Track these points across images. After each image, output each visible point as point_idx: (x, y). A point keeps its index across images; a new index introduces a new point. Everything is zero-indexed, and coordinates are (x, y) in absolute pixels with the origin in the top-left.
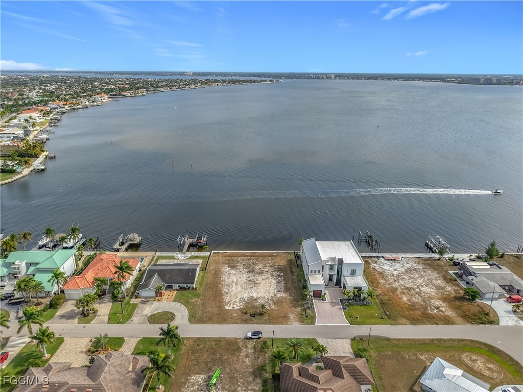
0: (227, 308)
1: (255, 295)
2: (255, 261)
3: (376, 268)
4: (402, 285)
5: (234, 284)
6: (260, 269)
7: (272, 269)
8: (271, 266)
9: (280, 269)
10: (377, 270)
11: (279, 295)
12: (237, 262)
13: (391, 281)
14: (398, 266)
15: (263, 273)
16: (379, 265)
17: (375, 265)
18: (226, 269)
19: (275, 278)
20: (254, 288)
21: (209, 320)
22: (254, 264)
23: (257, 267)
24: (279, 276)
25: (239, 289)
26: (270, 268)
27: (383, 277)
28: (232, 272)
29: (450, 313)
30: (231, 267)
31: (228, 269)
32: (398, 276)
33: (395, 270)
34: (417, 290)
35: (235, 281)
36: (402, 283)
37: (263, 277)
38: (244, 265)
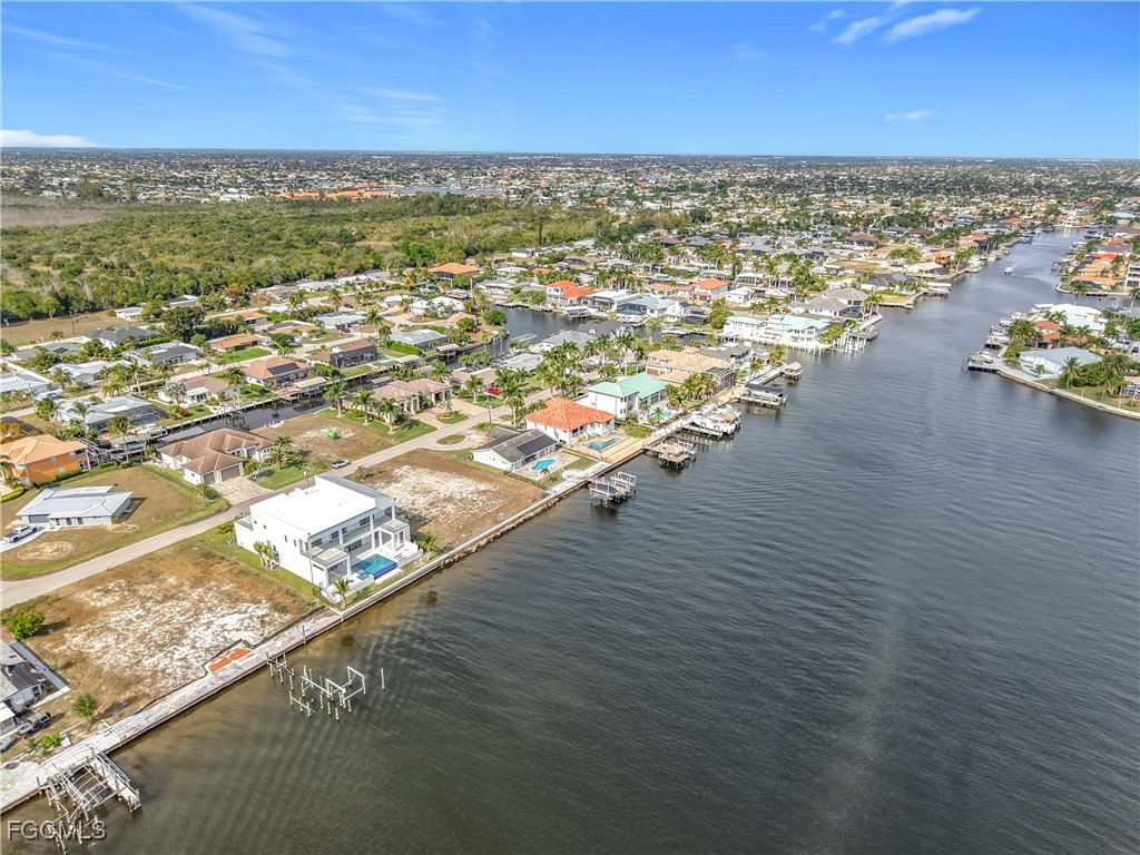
0: (407, 466)
2: (471, 511)
3: (253, 606)
4: (184, 599)
6: (443, 507)
7: (426, 515)
8: (435, 517)
9: (419, 519)
10: (248, 602)
13: (209, 595)
14: (207, 638)
15: (430, 505)
16: (250, 618)
17: (260, 613)
22: (463, 509)
23: (450, 506)
26: (433, 515)
27: (229, 595)
28: (470, 488)
29: (82, 596)
30: (485, 491)
32: (197, 613)
33: (209, 623)
34: (149, 604)
36: (184, 603)
37: (419, 502)
38: (474, 501)
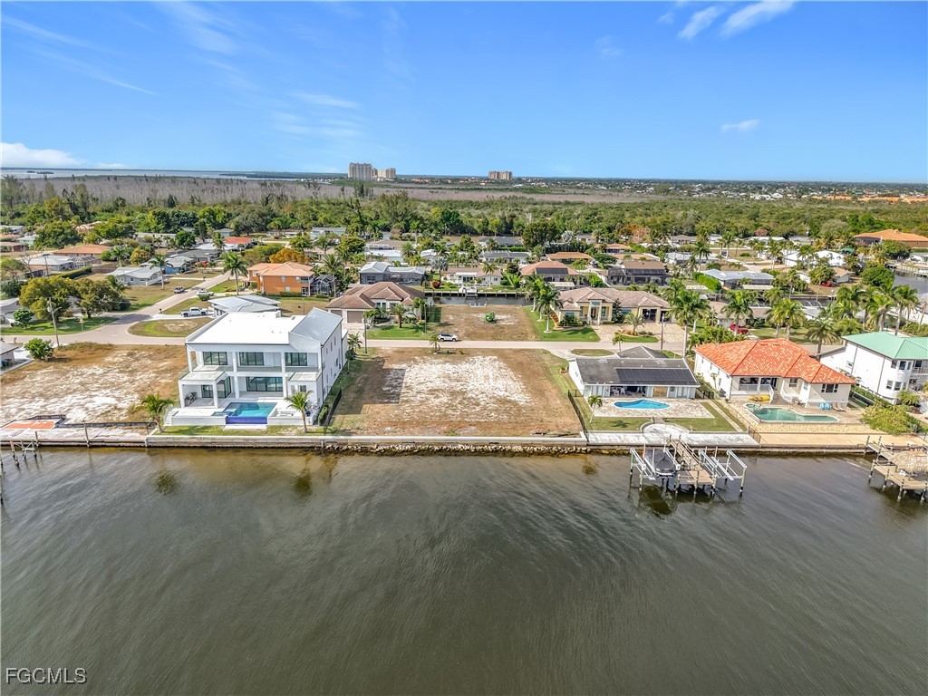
0: (495, 357)
1: (448, 366)
2: (450, 412)
5: (491, 376)
6: (437, 397)
7: (406, 396)
8: (407, 401)
9: (391, 396)
11: (404, 366)
12: (496, 411)
15: (431, 390)
18: (521, 397)
19: (404, 385)
20: (450, 372)
21: (516, 351)
22: (450, 406)
23: (445, 399)
24: (395, 387)
25: (479, 372)
26: (412, 398)
28: (501, 394)
30: (509, 401)
31: (515, 398)
35: (491, 381)
37: (430, 385)
38: (478, 404)
